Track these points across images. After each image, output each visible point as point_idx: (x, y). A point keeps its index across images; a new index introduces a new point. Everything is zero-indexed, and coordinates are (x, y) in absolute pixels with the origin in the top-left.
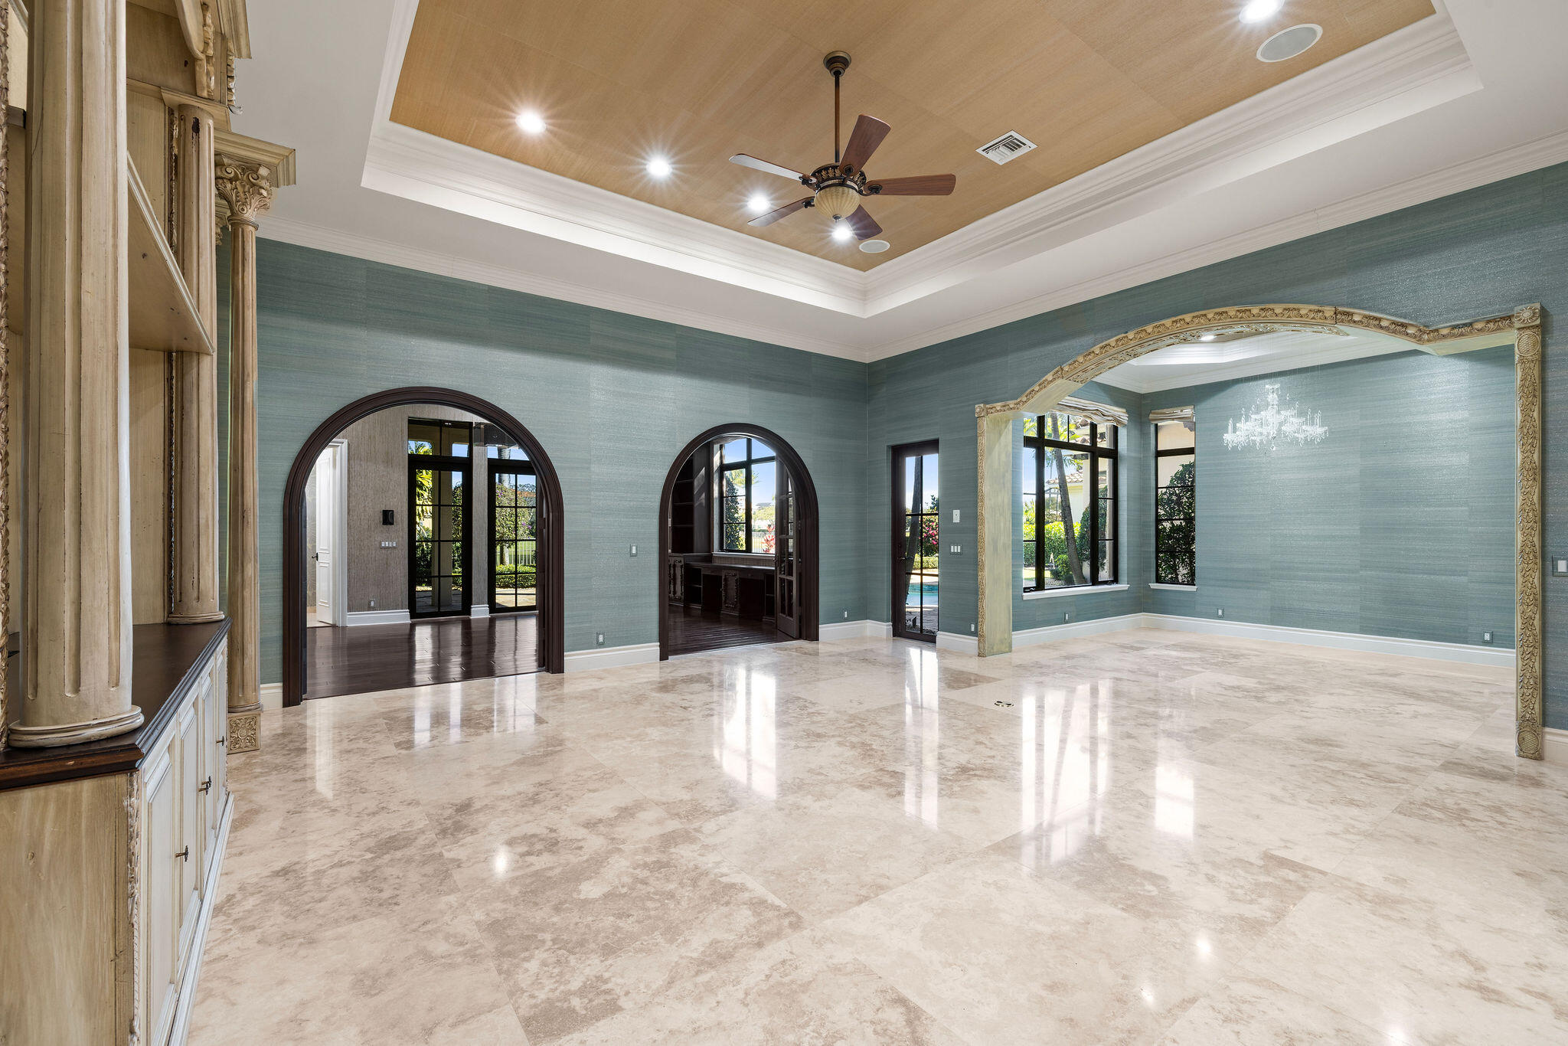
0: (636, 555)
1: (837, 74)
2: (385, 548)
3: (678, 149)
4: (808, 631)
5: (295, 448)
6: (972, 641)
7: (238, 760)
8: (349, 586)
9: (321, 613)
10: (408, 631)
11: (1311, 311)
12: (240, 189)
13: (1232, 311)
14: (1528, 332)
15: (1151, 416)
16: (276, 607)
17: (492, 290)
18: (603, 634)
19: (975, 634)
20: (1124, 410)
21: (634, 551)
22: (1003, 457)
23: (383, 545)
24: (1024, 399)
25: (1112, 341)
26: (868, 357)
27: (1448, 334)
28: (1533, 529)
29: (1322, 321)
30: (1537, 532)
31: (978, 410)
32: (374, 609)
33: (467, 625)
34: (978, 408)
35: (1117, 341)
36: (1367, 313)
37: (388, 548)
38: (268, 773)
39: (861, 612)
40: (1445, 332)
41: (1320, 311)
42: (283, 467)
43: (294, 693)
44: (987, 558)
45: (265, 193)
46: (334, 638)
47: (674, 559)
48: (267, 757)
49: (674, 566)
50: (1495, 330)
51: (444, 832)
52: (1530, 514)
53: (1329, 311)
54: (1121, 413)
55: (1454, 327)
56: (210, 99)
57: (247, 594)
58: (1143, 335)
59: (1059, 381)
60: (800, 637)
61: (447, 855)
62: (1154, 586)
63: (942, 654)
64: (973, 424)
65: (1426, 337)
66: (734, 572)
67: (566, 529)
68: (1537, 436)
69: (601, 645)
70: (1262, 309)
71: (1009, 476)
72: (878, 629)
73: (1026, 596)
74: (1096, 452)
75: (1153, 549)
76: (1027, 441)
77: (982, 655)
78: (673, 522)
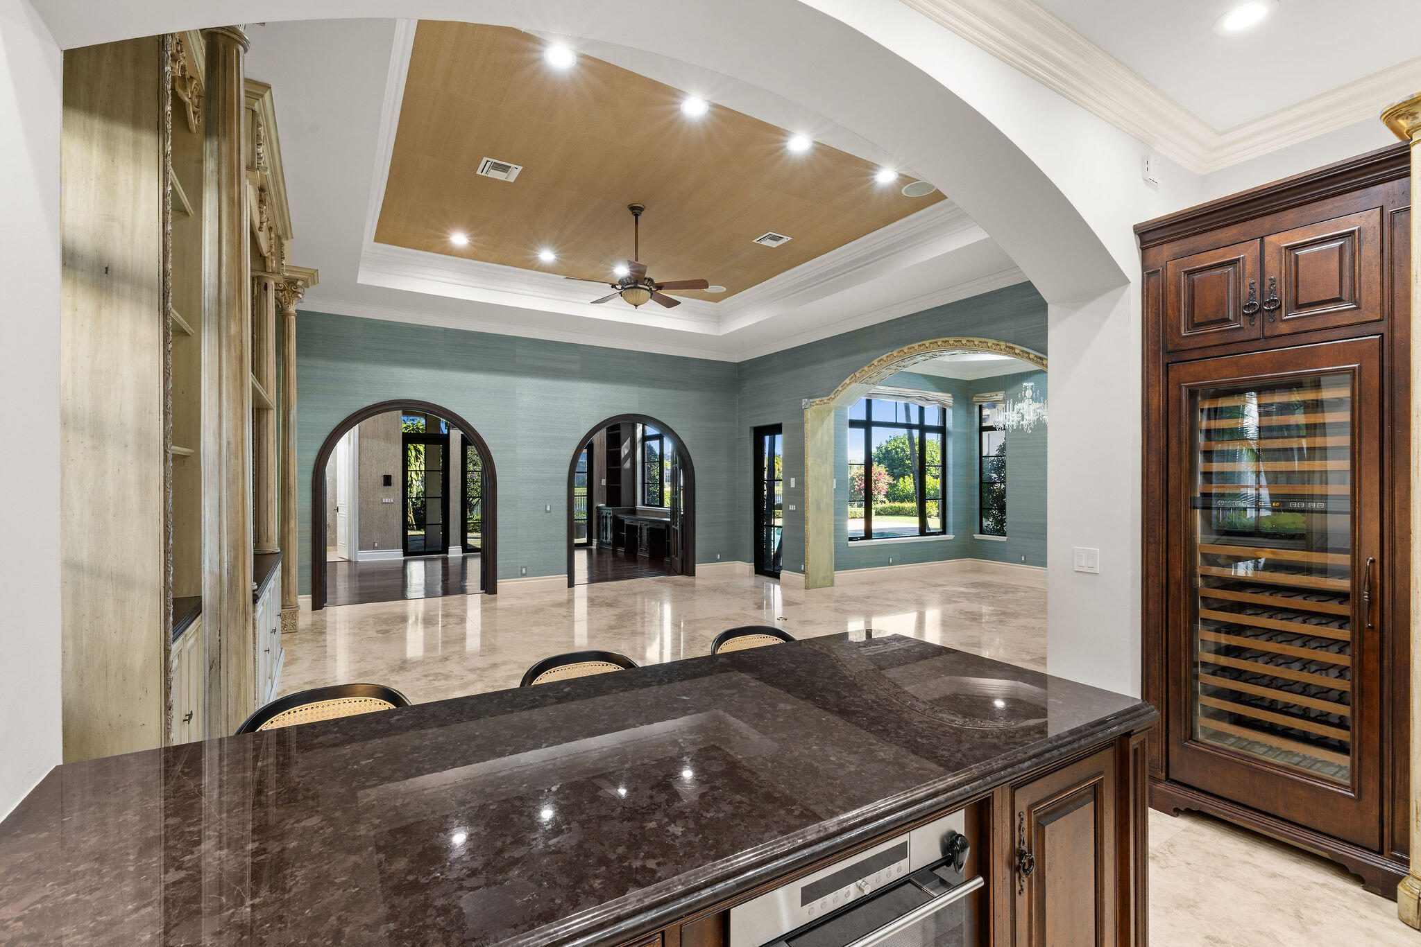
0: (550, 512)
1: (637, 216)
2: (385, 503)
3: (557, 244)
4: (688, 570)
5: (319, 444)
6: (801, 577)
7: (287, 636)
8: (359, 531)
9: (339, 551)
10: (401, 565)
12: (287, 295)
15: (975, 399)
16: (307, 546)
17: (446, 330)
18: (526, 567)
19: (803, 572)
20: (950, 395)
21: (548, 509)
22: (826, 438)
23: (384, 501)
24: (833, 396)
25: (884, 357)
26: (737, 358)
31: (803, 404)
32: (377, 548)
33: (445, 561)
34: (804, 401)
37: (388, 503)
38: (303, 643)
39: (732, 555)
42: (312, 456)
43: (319, 602)
44: (811, 514)
45: (300, 296)
46: (349, 569)
47: (605, 512)
48: (303, 636)
49: (606, 517)
51: (393, 671)
54: (947, 398)
56: (273, 272)
57: (291, 538)
58: (902, 353)
59: (854, 385)
60: (682, 573)
61: (391, 679)
62: (978, 536)
63: (785, 587)
64: (801, 413)
66: (646, 523)
67: (499, 493)
69: (524, 575)
71: (831, 452)
72: (744, 568)
73: (851, 543)
74: (923, 429)
75: (977, 506)
76: (853, 424)
77: (807, 588)
78: (608, 482)
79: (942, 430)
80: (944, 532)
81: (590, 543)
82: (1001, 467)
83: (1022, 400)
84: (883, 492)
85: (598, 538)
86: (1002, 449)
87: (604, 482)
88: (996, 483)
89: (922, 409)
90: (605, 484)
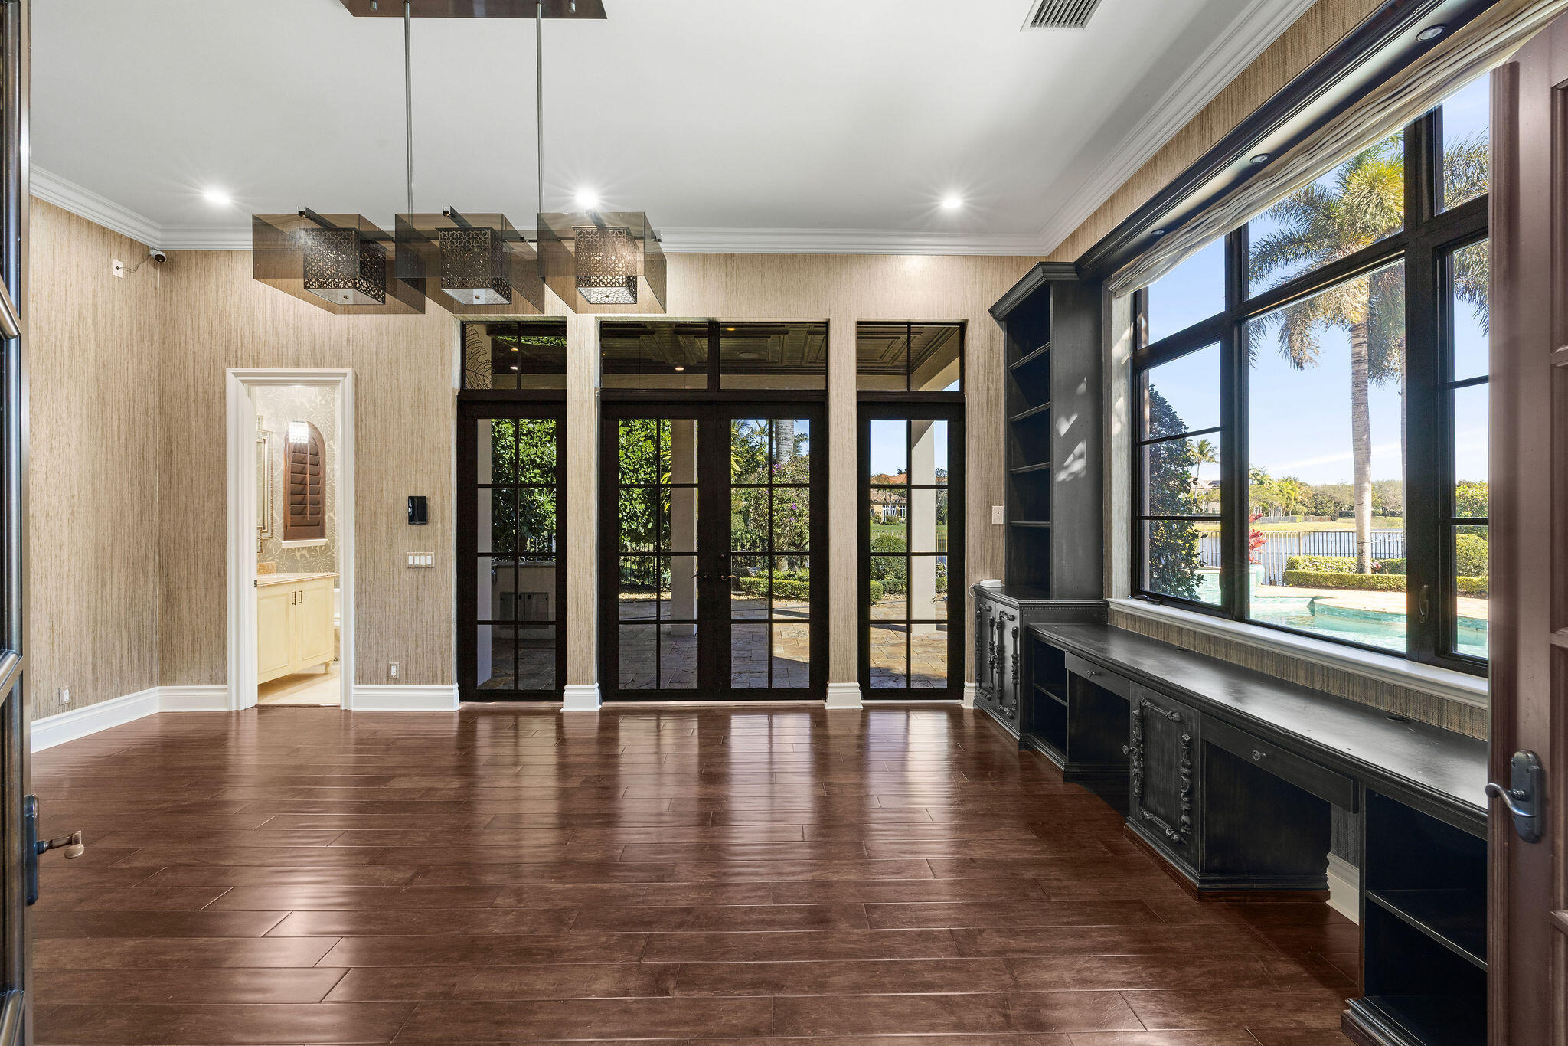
2: (414, 568)
8: (357, 635)
23: (411, 562)
37: (420, 568)
47: (1000, 607)
49: (1004, 624)
78: (1010, 514)
85: (980, 678)
87: (998, 514)
90: (1002, 521)
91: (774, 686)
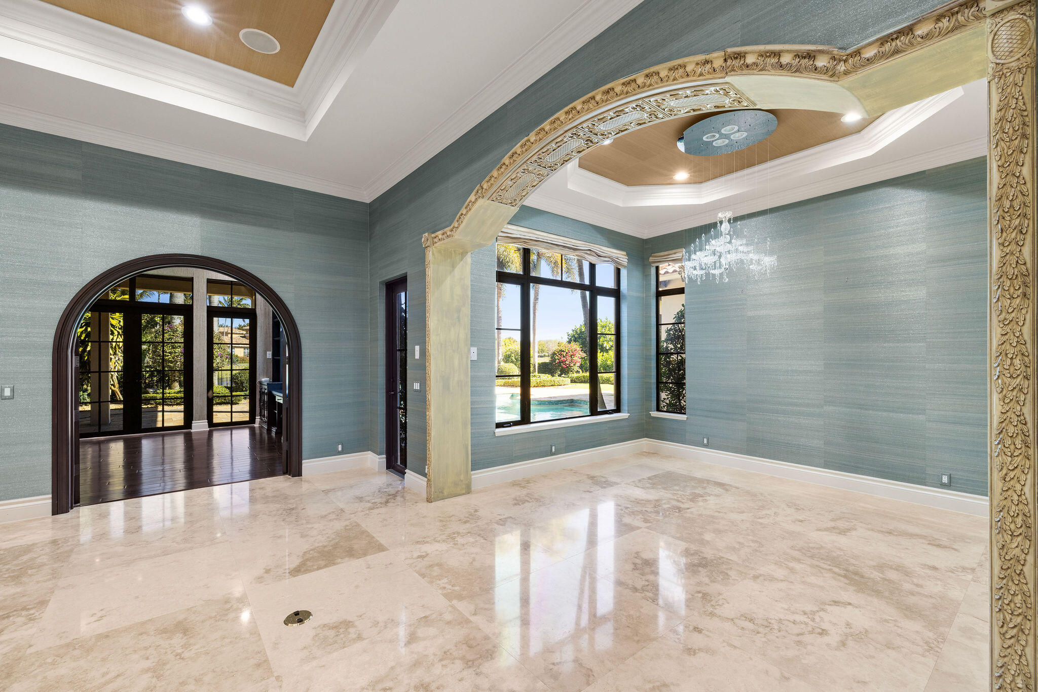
0: (10, 398)
4: (292, 468)
11: (697, 64)
13: (617, 85)
14: (1012, 15)
15: (651, 259)
20: (624, 253)
21: (7, 394)
22: (458, 291)
24: (456, 224)
25: (518, 148)
27: (875, 56)
28: (1021, 390)
29: (711, 76)
30: (1029, 397)
31: (424, 240)
34: (424, 237)
35: (522, 146)
36: (762, 48)
40: (869, 53)
41: (707, 62)
44: (433, 396)
50: (952, 30)
52: (1017, 362)
53: (717, 59)
54: (621, 256)
55: (883, 41)
58: (541, 135)
59: (484, 204)
60: (286, 472)
62: (655, 414)
65: (842, 67)
68: (1029, 211)
70: (647, 76)
71: (466, 311)
72: (374, 460)
73: (500, 431)
74: (595, 291)
75: (654, 380)
76: (503, 277)
77: (429, 500)
78: (273, 354)
79: (616, 293)
80: (618, 410)
81: (252, 420)
82: (678, 337)
83: (717, 236)
84: (578, 364)
86: (681, 316)
87: (269, 354)
88: (672, 354)
89: (592, 267)
90: (271, 357)
91: (165, 425)
